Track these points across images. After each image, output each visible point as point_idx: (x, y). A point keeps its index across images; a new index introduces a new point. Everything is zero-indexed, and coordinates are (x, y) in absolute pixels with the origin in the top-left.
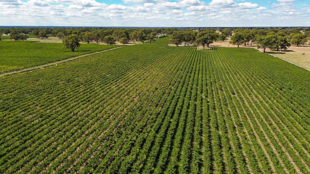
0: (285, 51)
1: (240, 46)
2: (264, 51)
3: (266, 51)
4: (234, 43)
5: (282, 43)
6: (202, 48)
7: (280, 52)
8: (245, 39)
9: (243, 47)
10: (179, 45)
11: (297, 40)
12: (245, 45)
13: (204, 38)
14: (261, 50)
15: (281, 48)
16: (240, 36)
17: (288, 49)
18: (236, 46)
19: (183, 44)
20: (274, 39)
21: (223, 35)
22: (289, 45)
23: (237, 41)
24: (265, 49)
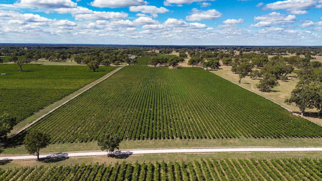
0: (218, 69)
1: (194, 66)
2: (207, 69)
3: (208, 69)
4: (190, 65)
5: (216, 64)
6: (172, 68)
7: (215, 69)
8: (197, 62)
9: (196, 67)
10: (156, 66)
11: (226, 62)
12: (197, 65)
13: (174, 62)
14: (205, 69)
15: (216, 67)
16: (194, 60)
17: (220, 68)
18: (192, 66)
19: (158, 65)
20: (211, 63)
21: (182, 58)
22: (220, 65)
23: (192, 63)
24: (207, 68)
